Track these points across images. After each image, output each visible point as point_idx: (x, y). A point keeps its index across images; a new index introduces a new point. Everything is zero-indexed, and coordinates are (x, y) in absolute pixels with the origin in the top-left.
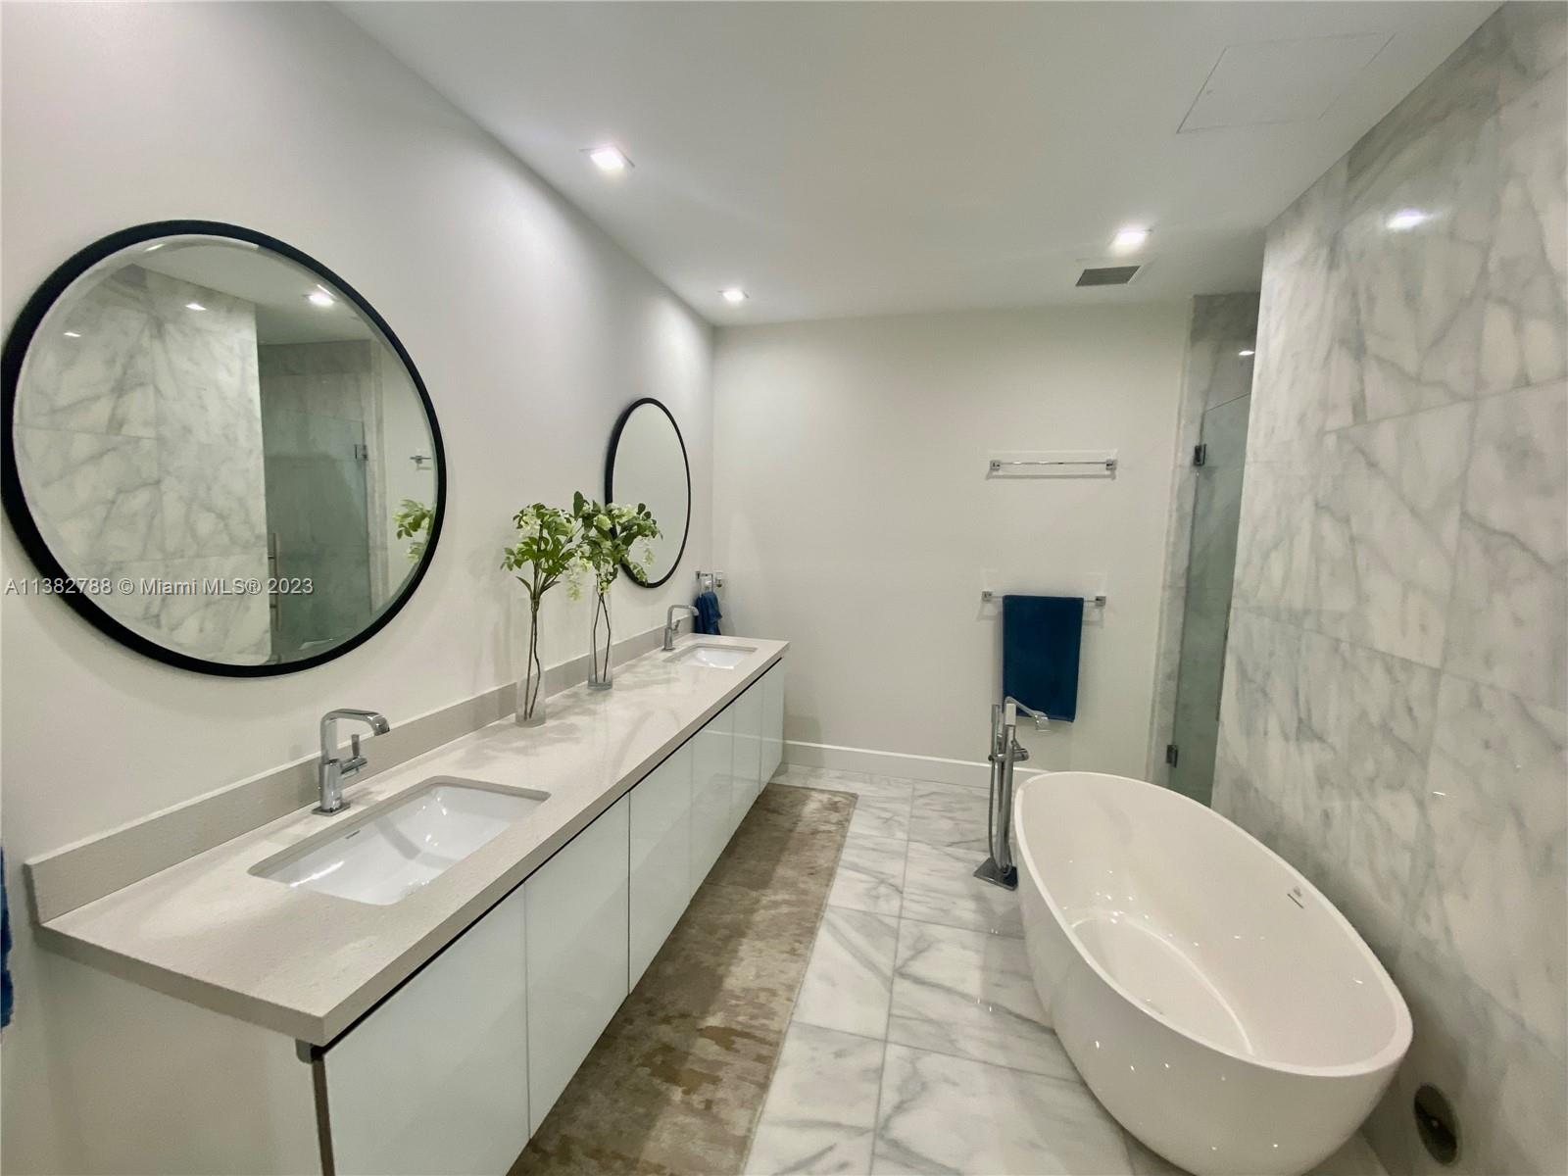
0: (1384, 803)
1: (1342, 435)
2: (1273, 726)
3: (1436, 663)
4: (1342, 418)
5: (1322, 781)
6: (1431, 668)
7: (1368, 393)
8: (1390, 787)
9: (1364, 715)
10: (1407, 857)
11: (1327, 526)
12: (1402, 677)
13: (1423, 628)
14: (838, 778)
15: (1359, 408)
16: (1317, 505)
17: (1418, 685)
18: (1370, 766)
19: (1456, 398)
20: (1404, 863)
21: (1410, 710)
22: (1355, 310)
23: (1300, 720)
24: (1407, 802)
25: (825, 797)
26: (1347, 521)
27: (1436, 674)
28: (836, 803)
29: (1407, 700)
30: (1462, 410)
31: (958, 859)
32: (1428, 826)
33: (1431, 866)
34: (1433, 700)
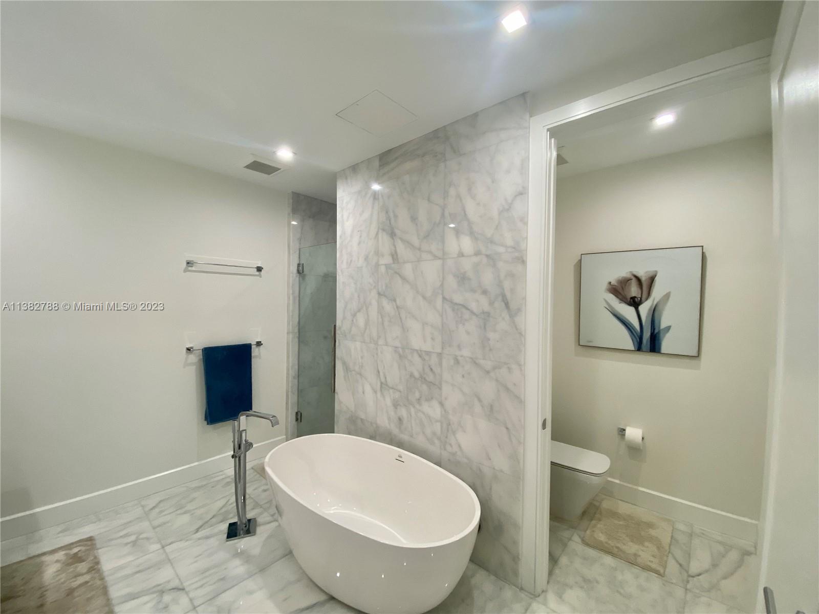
0: (426, 407)
1: (388, 267)
2: (368, 388)
3: (439, 351)
4: (387, 260)
5: (396, 405)
6: (438, 353)
7: (398, 251)
8: (427, 400)
9: (412, 375)
10: (438, 424)
11: (385, 302)
12: (427, 358)
13: (433, 339)
14: (61, 532)
15: (395, 256)
16: (379, 294)
17: (434, 360)
18: (417, 395)
19: (436, 257)
20: (437, 427)
21: (431, 369)
22: (389, 219)
23: (382, 383)
24: (435, 404)
25: (60, 555)
26: (395, 300)
27: (440, 355)
28: (76, 554)
29: (430, 366)
30: (439, 262)
31: (207, 537)
32: (445, 411)
33: (449, 424)
34: (440, 364)
